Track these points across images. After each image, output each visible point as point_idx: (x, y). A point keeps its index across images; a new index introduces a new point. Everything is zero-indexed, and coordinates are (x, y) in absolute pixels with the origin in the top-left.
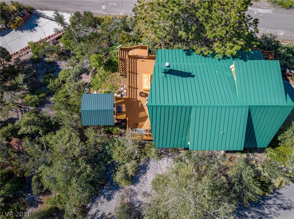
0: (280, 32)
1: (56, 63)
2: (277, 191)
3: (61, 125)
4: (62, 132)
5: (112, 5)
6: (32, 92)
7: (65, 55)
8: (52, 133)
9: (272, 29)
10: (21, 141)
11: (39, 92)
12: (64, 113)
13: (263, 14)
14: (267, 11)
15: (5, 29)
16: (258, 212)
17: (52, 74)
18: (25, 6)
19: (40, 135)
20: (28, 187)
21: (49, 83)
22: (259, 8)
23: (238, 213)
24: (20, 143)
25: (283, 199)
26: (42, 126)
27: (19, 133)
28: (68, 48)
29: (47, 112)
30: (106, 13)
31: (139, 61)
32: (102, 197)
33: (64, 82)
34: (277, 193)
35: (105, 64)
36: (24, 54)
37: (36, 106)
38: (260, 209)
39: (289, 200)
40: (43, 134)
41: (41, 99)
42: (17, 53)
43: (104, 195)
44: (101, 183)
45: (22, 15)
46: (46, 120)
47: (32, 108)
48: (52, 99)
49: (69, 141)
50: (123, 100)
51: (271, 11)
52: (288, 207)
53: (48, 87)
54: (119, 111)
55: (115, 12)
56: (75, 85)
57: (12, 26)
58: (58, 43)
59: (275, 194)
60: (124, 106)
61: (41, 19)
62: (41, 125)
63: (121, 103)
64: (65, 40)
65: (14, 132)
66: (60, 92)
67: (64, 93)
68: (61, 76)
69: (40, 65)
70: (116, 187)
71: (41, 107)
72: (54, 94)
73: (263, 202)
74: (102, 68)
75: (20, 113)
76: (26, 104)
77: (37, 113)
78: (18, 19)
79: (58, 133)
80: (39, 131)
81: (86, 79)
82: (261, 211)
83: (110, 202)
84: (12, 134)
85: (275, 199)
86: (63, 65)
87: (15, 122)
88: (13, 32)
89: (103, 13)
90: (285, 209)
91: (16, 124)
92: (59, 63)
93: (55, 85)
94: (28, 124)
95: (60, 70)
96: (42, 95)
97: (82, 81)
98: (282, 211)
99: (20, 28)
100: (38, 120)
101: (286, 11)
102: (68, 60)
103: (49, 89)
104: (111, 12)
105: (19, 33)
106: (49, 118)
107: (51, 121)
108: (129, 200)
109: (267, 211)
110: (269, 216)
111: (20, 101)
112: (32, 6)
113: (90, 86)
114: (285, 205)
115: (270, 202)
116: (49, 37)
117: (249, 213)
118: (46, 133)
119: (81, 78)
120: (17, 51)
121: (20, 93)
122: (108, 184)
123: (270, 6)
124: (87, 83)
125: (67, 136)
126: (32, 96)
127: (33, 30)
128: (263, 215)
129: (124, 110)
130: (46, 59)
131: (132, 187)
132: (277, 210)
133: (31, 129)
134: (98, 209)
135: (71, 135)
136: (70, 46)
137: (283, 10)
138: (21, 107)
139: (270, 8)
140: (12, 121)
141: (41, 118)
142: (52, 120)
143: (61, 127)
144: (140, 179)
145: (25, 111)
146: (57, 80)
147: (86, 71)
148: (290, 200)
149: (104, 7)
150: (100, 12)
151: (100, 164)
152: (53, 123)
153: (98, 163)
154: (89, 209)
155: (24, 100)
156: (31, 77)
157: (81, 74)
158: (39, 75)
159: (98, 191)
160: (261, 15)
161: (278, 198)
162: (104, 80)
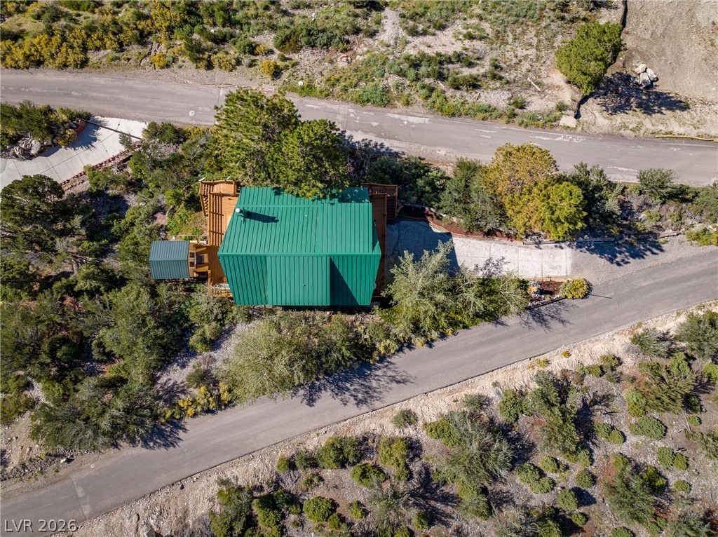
0: (440, 150)
1: (123, 197)
2: (388, 359)
3: (128, 280)
4: (129, 288)
5: (203, 111)
6: (91, 237)
7: (135, 185)
8: (116, 289)
9: (428, 145)
10: (78, 301)
11: (99, 237)
12: (131, 264)
13: (416, 124)
14: (421, 120)
15: (50, 146)
16: (362, 385)
17: (117, 212)
18: (78, 111)
19: (101, 292)
20: (86, 355)
21: (113, 225)
22: (411, 115)
23: (337, 385)
24: (76, 303)
25: (396, 370)
26: (104, 282)
27: (76, 289)
28: (139, 177)
29: (111, 263)
30: (194, 122)
31: (224, 199)
32: (175, 365)
33: (132, 224)
34: (388, 362)
35: (186, 201)
36: (78, 183)
37: (97, 256)
38: (365, 380)
39: (404, 371)
40: (105, 291)
41: (103, 247)
42: (68, 181)
43: (177, 362)
44: (174, 349)
45: (74, 126)
46: (109, 273)
47: (91, 259)
48: (116, 247)
49: (137, 298)
50: (205, 249)
51: (427, 119)
52: (403, 380)
53: (112, 231)
54: (200, 262)
55: (207, 121)
56: (146, 229)
57: (60, 142)
58: (125, 166)
59: (386, 364)
60: (206, 256)
61: (102, 131)
62: (102, 280)
63: (202, 252)
64: (135, 164)
65: (69, 289)
66: (127, 238)
67: (133, 239)
68: (129, 216)
69: (100, 199)
70: (192, 353)
71: (102, 257)
72: (119, 240)
73: (369, 372)
74: (182, 205)
75: (75, 266)
76: (83, 253)
77: (97, 265)
78: (70, 132)
79: (124, 289)
80: (99, 287)
81: (162, 220)
82: (367, 384)
83: (184, 370)
84: (67, 292)
85: (385, 369)
86: (133, 200)
87: (69, 276)
88: (63, 149)
89: (190, 122)
90: (398, 382)
91: (71, 278)
92: (126, 197)
93: (121, 229)
94: (86, 277)
95: (127, 207)
96: (103, 242)
97: (155, 223)
98: (394, 384)
99: (72, 143)
100: (98, 273)
101: (448, 120)
102: (139, 193)
103: (113, 234)
104: (201, 121)
105: (70, 150)
106: (112, 271)
107: (115, 275)
108: (206, 367)
109: (374, 384)
110: (378, 390)
111: (75, 250)
112: (89, 111)
113: (166, 229)
114: (399, 378)
115: (378, 373)
116: (113, 159)
117: (351, 385)
118: (108, 290)
119: (156, 218)
120: (69, 179)
121: (74, 239)
122: (183, 350)
123: (427, 113)
124: (162, 226)
125: (134, 293)
126: (91, 243)
127: (90, 146)
128: (369, 388)
129: (206, 260)
130: (110, 192)
131: (212, 353)
132: (388, 383)
133: (91, 285)
134: (169, 377)
135: (140, 291)
136: (142, 174)
137: (443, 119)
138: (77, 258)
139: (427, 116)
140: (67, 275)
141: (102, 271)
142: (116, 273)
143: (127, 282)
144: (223, 345)
145: (82, 263)
146: (123, 221)
147: (161, 209)
148: (406, 372)
149: (191, 113)
150: (187, 120)
151: (175, 327)
152: (118, 277)
153: (172, 326)
154: (159, 378)
155: (80, 248)
156: (90, 217)
157: (155, 213)
158: (100, 214)
159: (170, 357)
160: (414, 126)
161: (389, 368)
162: (185, 222)
